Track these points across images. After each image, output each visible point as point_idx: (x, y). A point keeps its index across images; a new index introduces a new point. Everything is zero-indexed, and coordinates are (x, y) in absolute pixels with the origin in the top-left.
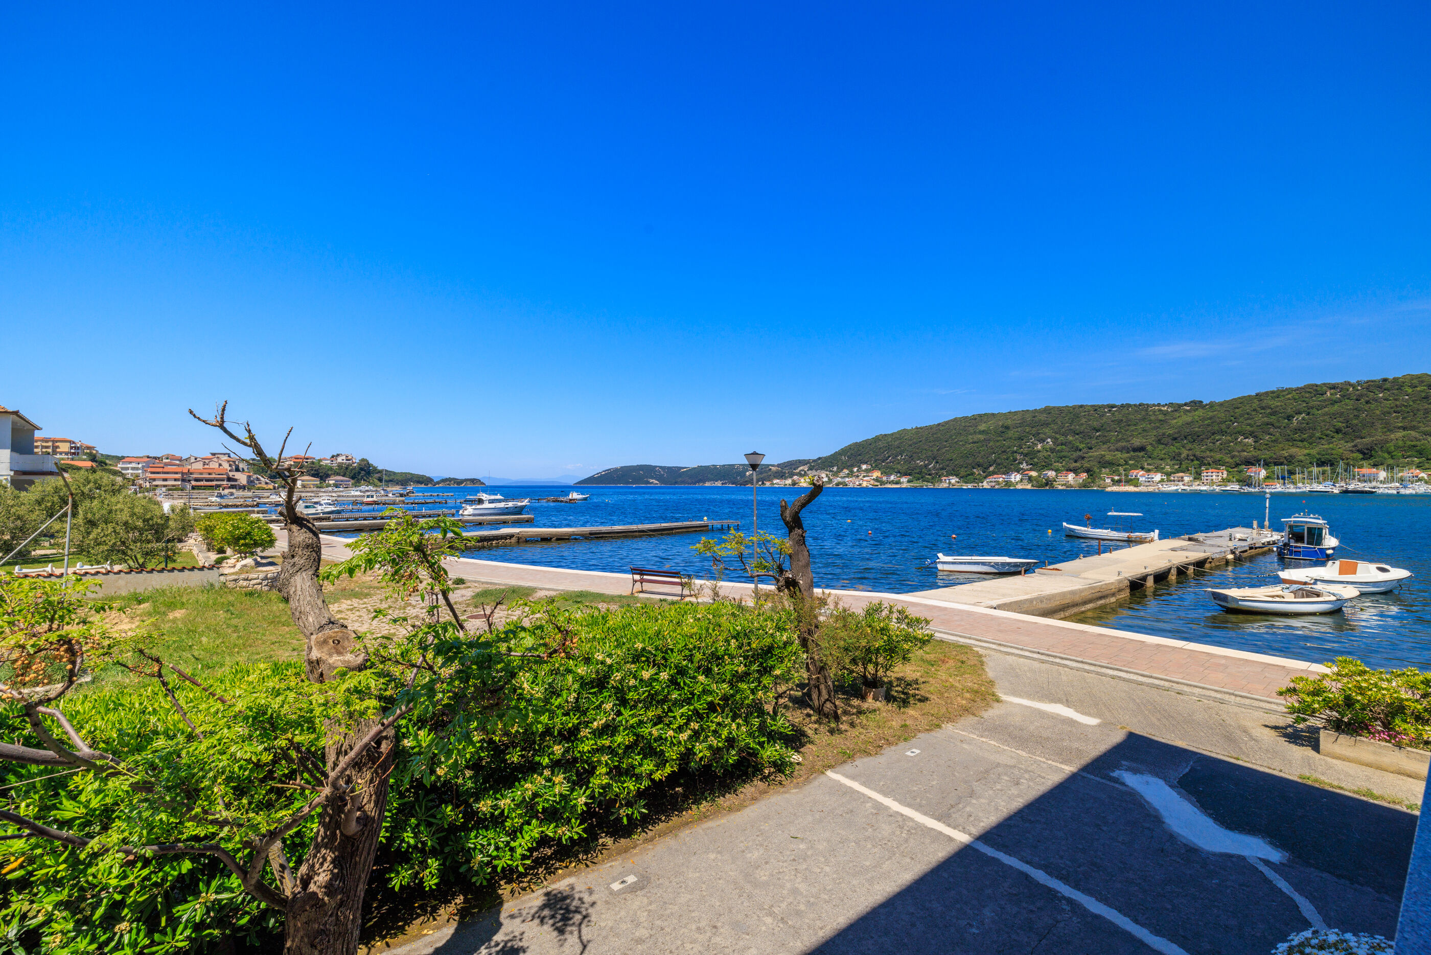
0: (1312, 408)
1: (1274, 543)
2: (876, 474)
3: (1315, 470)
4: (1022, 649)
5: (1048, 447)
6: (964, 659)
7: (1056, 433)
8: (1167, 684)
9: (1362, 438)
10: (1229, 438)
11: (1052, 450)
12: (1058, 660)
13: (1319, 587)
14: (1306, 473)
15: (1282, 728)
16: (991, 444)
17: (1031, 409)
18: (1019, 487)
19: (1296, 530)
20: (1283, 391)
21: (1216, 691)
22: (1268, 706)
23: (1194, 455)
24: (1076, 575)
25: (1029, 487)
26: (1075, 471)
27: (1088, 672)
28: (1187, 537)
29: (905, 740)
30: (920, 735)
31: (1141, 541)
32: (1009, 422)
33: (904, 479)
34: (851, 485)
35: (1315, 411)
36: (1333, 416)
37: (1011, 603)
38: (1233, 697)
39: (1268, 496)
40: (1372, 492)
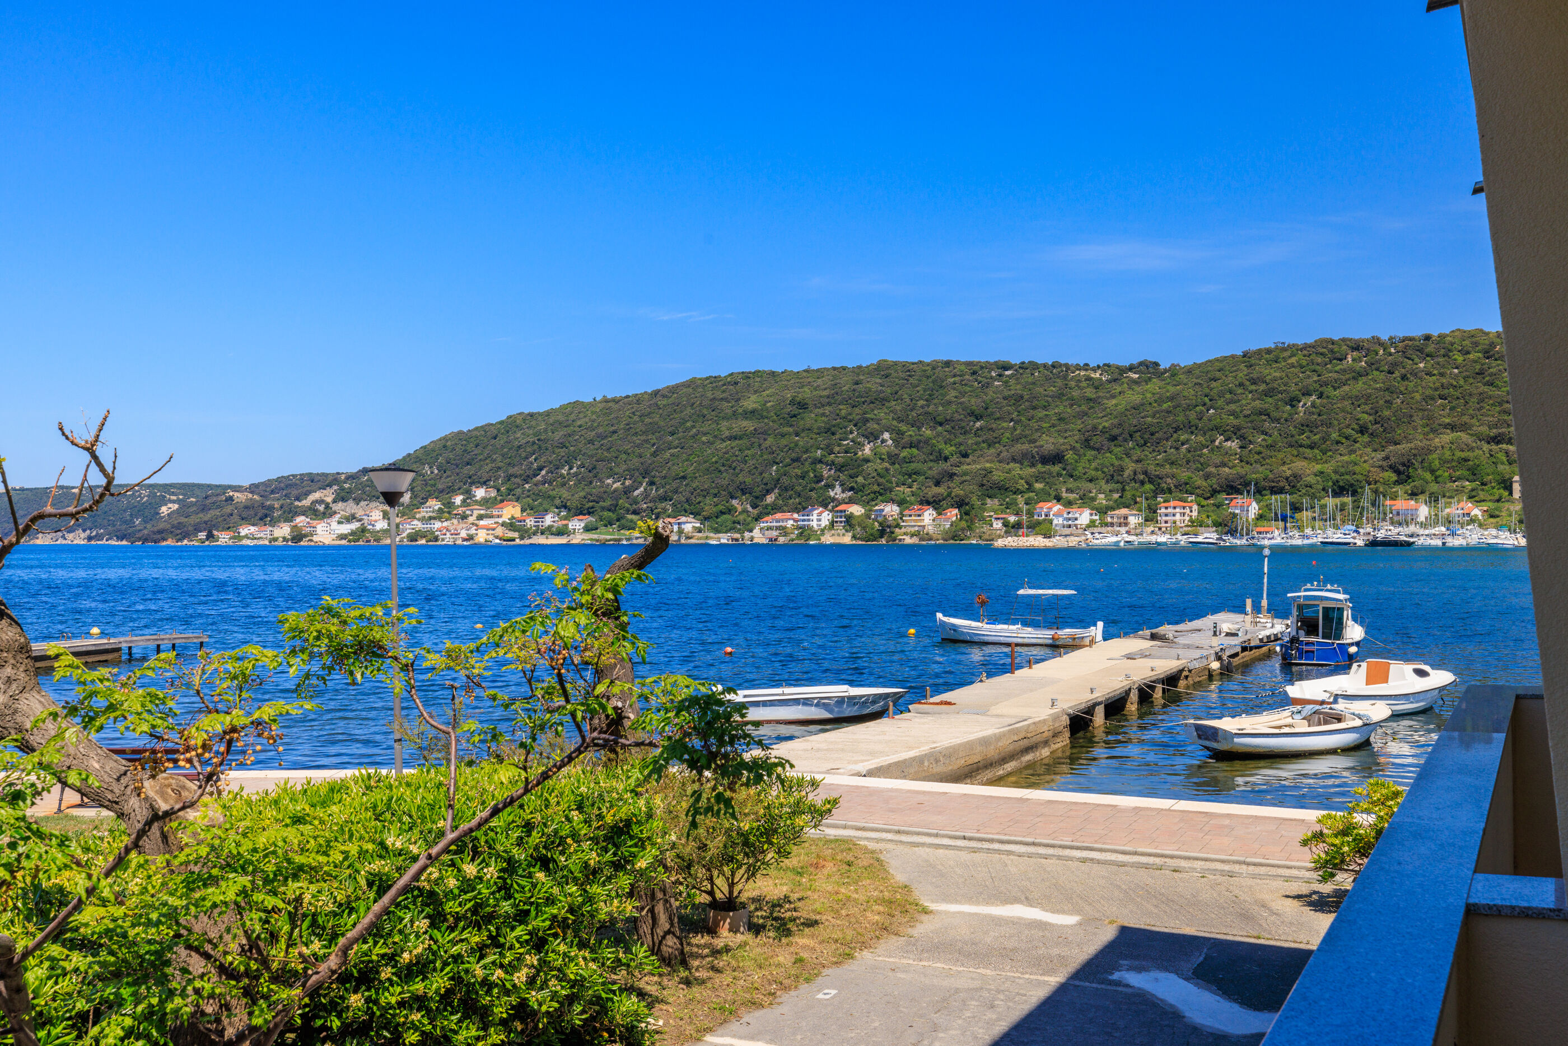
0: (1327, 385)
1: (1277, 638)
2: (511, 511)
3: (1331, 502)
4: (937, 835)
5: (884, 450)
6: (849, 858)
7: (900, 420)
8: (1158, 861)
9: (1396, 444)
10: (1201, 438)
11: (893, 458)
12: (996, 846)
13: (1341, 706)
14: (1317, 509)
15: (1306, 896)
16: (770, 440)
17: (851, 364)
18: (828, 539)
19: (1308, 613)
20: (1284, 349)
21: (1223, 861)
22: (1287, 872)
23: (1145, 473)
24: (981, 710)
25: (847, 539)
26: (936, 504)
27: (1046, 857)
28: (1148, 632)
29: (808, 980)
30: (825, 972)
31: (1073, 645)
32: (806, 393)
33: (577, 524)
34: (448, 540)
35: (1329, 391)
36: (1356, 400)
37: (890, 765)
38: (1244, 867)
39: (1267, 552)
40: (1409, 544)
